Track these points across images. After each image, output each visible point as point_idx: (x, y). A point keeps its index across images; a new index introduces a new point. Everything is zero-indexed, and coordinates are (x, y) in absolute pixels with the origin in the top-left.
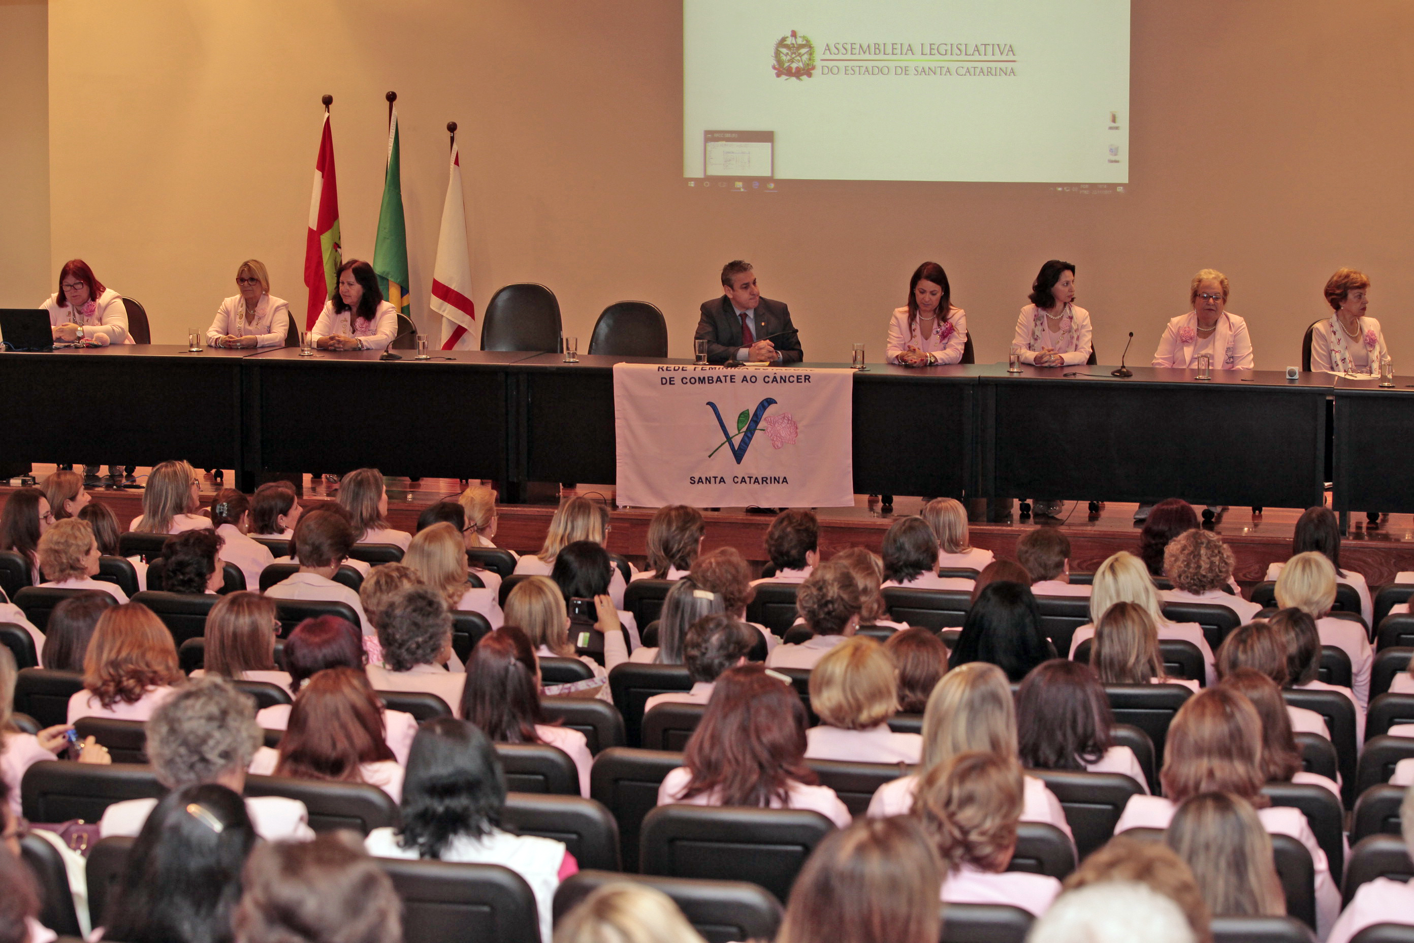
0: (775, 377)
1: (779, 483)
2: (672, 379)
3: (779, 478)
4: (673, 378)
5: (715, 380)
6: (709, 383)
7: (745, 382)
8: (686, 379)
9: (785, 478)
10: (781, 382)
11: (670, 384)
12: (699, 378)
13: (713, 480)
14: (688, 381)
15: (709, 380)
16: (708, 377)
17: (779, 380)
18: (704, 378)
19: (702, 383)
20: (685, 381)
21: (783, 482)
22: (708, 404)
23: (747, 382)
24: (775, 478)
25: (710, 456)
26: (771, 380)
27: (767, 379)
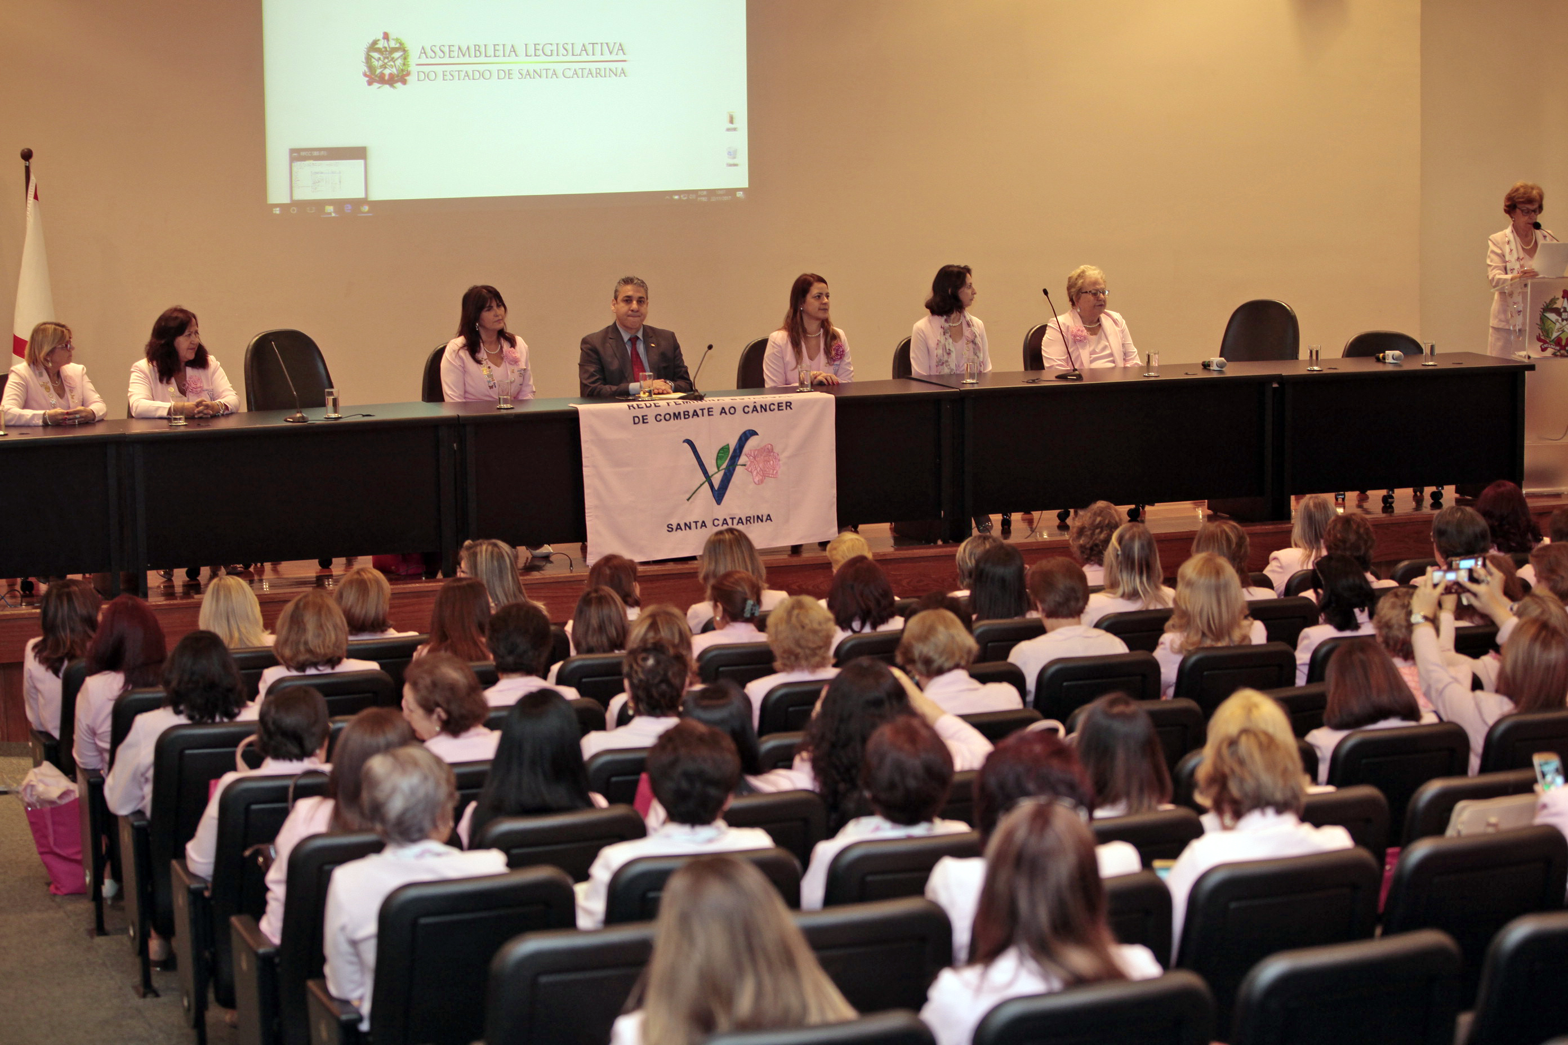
0: (755, 407)
1: (762, 521)
2: (645, 418)
3: (762, 516)
4: (646, 416)
5: (691, 414)
6: (685, 418)
7: (723, 414)
8: (660, 415)
9: (769, 515)
10: (761, 411)
11: (644, 422)
12: (674, 414)
13: (693, 525)
14: (662, 418)
15: (685, 415)
16: (684, 412)
17: (759, 409)
18: (679, 413)
19: (677, 419)
20: (659, 418)
21: (767, 519)
22: (684, 442)
23: (726, 414)
24: (758, 517)
25: (688, 500)
26: (751, 409)
27: (746, 410)
